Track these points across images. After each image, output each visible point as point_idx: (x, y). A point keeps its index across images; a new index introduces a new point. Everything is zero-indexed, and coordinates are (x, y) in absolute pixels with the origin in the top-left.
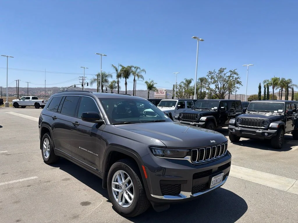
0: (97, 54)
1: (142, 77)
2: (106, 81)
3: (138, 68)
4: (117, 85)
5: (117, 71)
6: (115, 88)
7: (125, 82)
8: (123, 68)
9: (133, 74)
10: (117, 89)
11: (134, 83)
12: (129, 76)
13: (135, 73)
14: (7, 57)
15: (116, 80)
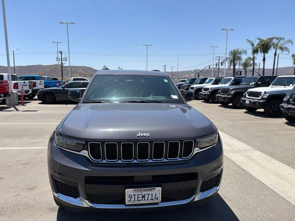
0: (222, 29)
1: (287, 49)
2: (239, 58)
3: (280, 39)
4: (252, 62)
5: (253, 45)
6: (250, 65)
7: (263, 58)
8: (262, 41)
9: (274, 47)
10: (252, 68)
11: (275, 58)
12: (269, 50)
13: (277, 46)
14: (147, 45)
15: (252, 57)
